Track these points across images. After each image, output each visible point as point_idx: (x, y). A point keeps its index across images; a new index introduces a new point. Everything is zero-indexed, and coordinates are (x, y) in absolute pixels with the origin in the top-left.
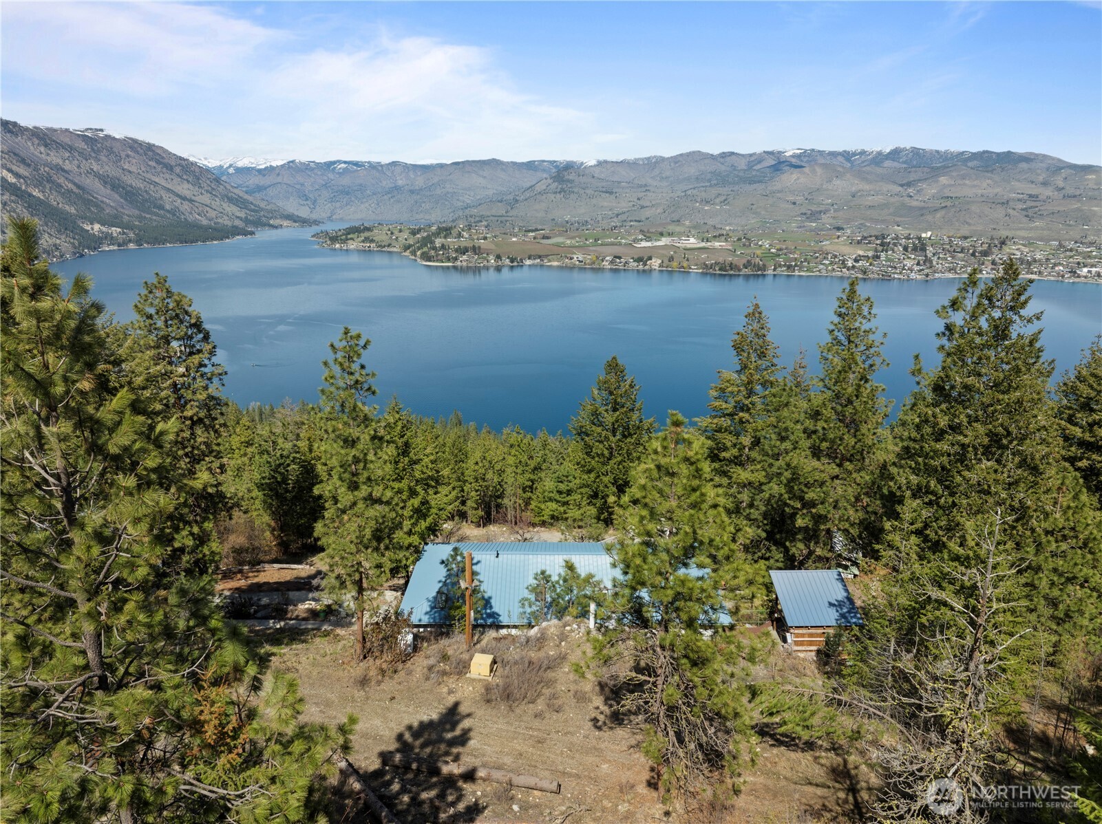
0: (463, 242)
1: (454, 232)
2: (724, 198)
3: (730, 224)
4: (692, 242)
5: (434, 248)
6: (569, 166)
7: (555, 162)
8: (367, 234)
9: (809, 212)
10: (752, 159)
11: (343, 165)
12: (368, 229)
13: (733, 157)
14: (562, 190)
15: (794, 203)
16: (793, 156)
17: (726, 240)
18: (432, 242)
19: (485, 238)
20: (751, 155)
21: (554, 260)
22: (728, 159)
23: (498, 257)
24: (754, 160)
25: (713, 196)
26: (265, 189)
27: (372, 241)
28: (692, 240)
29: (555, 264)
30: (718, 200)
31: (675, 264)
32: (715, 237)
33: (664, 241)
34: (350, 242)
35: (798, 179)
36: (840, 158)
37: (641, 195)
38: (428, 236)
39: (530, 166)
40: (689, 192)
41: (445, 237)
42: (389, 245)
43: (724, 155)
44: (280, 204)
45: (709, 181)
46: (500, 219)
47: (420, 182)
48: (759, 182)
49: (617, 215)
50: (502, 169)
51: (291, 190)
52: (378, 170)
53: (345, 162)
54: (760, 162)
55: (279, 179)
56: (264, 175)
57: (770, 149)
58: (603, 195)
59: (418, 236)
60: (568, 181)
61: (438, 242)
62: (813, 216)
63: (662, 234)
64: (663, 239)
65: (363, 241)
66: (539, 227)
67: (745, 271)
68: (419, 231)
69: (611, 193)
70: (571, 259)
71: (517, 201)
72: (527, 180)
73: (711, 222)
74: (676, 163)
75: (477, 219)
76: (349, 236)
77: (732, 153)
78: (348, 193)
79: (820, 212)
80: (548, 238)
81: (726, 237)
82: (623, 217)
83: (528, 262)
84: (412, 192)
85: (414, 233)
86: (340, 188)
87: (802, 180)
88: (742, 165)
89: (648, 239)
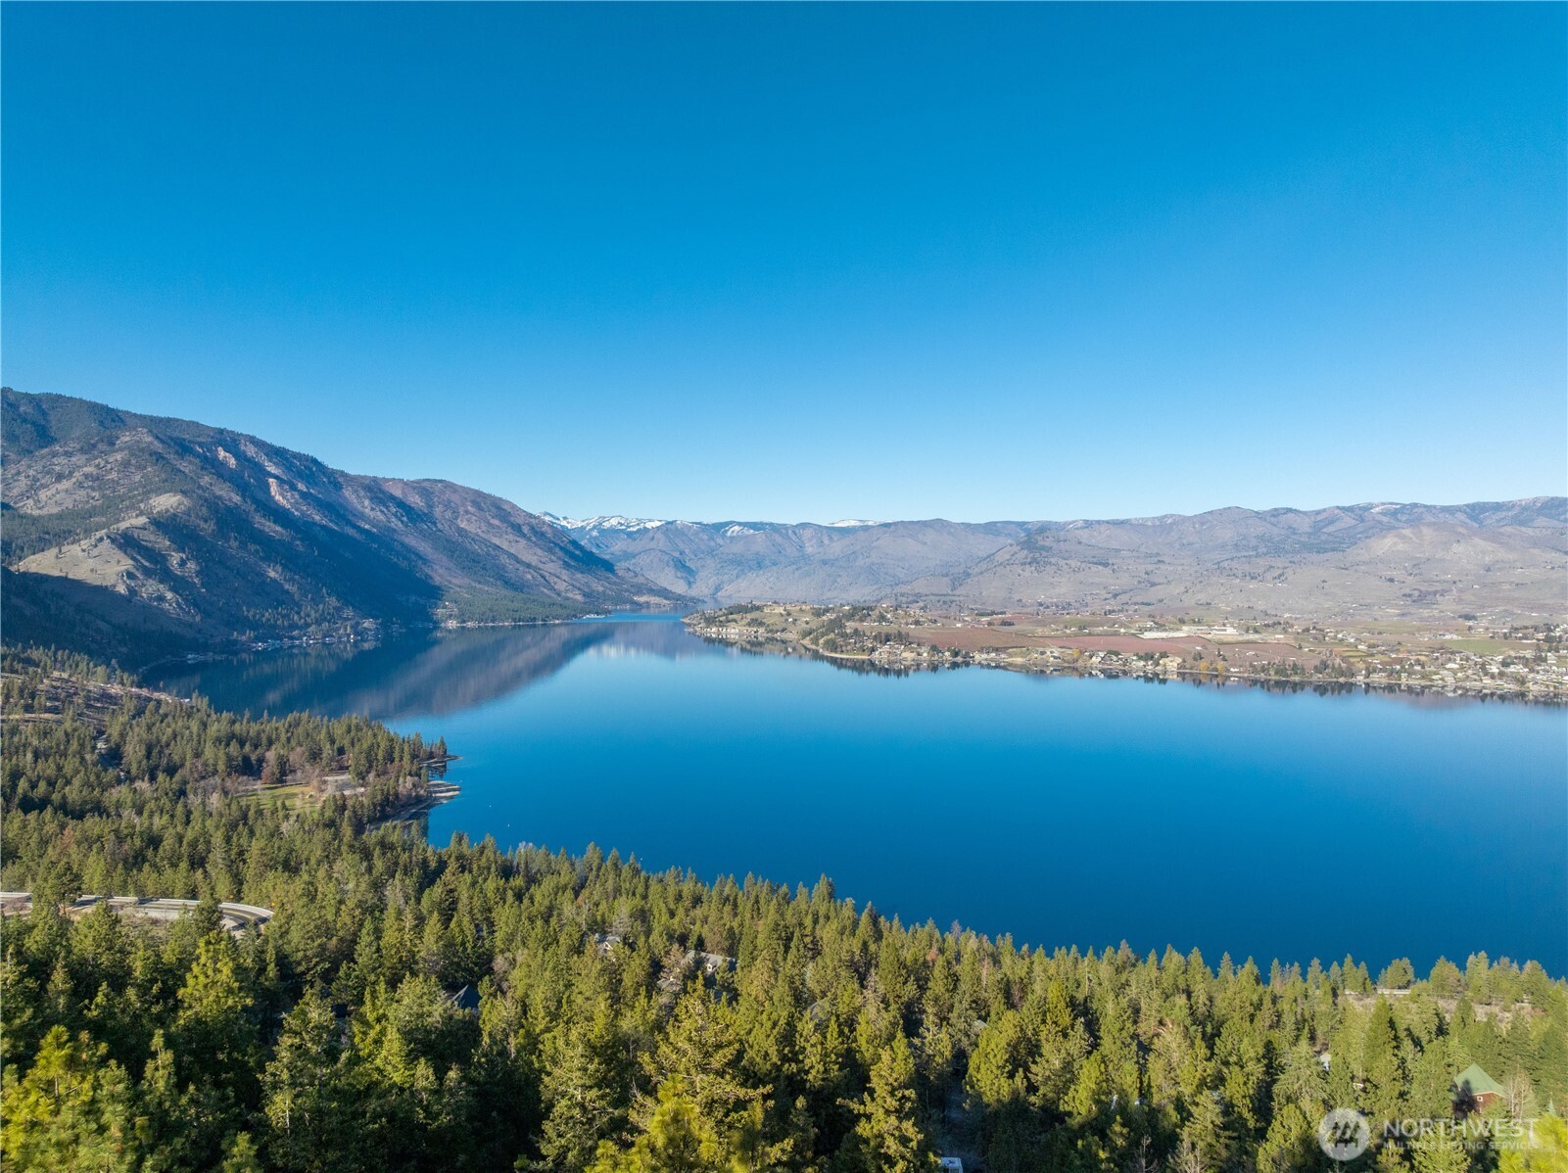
0: (885, 628)
1: (875, 614)
2: (1280, 572)
3: (1290, 610)
4: (1230, 633)
5: (844, 636)
6: (1044, 528)
7: (1025, 523)
8: (755, 615)
9: (1416, 593)
10: (1319, 518)
11: (737, 528)
12: (758, 608)
13: (1290, 515)
14: (1034, 561)
15: (1391, 580)
16: (1383, 514)
17: (1285, 631)
18: (842, 626)
19: (917, 623)
20: (1318, 513)
21: (1015, 655)
22: (1282, 518)
23: (934, 649)
24: (1322, 520)
25: (1261, 571)
26: (634, 557)
27: (761, 624)
28: (1230, 630)
29: (1019, 660)
30: (1269, 576)
31: (1203, 665)
32: (1265, 625)
33: (1185, 631)
34: (733, 624)
35: (1395, 544)
36: (1461, 516)
37: (1150, 568)
38: (838, 617)
39: (991, 529)
40: (1225, 564)
41: (862, 620)
42: (783, 630)
43: (1276, 513)
44: (651, 575)
45: (1255, 548)
46: (943, 599)
47: (836, 548)
48: (1333, 550)
49: (1115, 596)
50: (949, 533)
51: (666, 558)
52: (781, 534)
53: (739, 524)
54: (1332, 522)
55: (653, 544)
56: (635, 540)
57: (1347, 504)
58: (1094, 568)
59: (824, 618)
60: (1043, 548)
61: (850, 626)
62: (1422, 598)
63: (1182, 622)
64: (1185, 628)
65: (749, 624)
66: (997, 610)
67: (1317, 677)
68: (827, 610)
69: (1106, 565)
70: (1043, 653)
71: (968, 575)
72: (982, 546)
73: (1261, 605)
74: (1202, 524)
75: (911, 599)
76: (730, 617)
77: (1289, 510)
78: (740, 563)
79: (1435, 593)
80: (1010, 624)
81: (1285, 627)
82: (1124, 598)
83: (978, 657)
84: (825, 562)
85: (818, 613)
86: (730, 557)
87: (1400, 547)
88: (1305, 526)
89: (1160, 627)
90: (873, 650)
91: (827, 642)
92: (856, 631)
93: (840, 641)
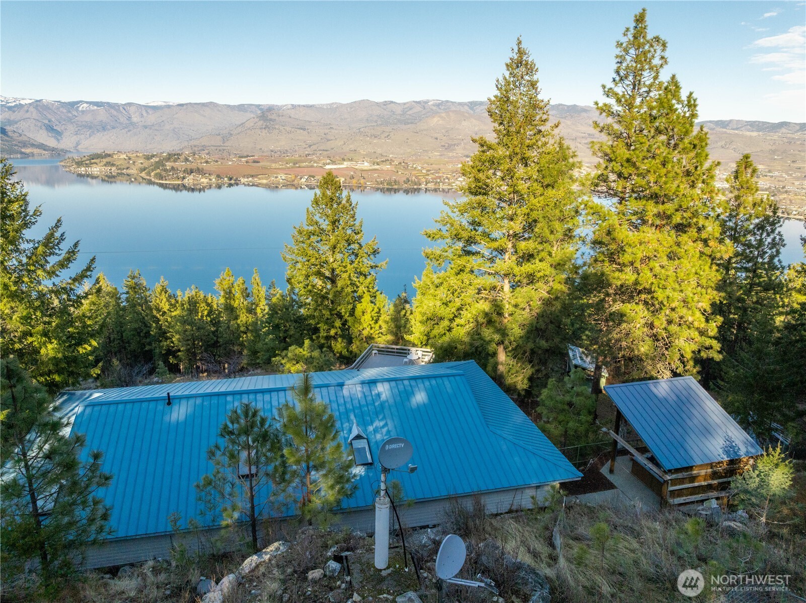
0: (189, 165)
1: (182, 158)
2: (387, 134)
3: (392, 153)
4: (366, 165)
5: (166, 170)
6: (270, 109)
7: (260, 105)
8: (108, 159)
9: (447, 145)
10: (406, 106)
11: (85, 105)
12: (109, 155)
13: (392, 105)
14: (266, 127)
15: (437, 139)
16: (434, 105)
17: (391, 164)
18: (164, 165)
19: (207, 162)
20: (405, 104)
21: (263, 179)
22: (389, 106)
23: (218, 176)
24: (408, 107)
25: (379, 133)
26: (16, 123)
27: (113, 165)
28: (366, 164)
29: (264, 181)
30: (383, 136)
31: (354, 181)
32: (383, 161)
33: (346, 164)
34: (94, 165)
35: (439, 121)
36: (466, 107)
37: (327, 131)
38: (160, 160)
39: (241, 108)
40: (362, 130)
41: (175, 161)
42: (127, 168)
43: (386, 103)
44: (31, 136)
45: (376, 122)
46: (219, 148)
47: (152, 118)
48: (412, 123)
49: (310, 146)
50: (219, 110)
51: (39, 124)
52: (116, 110)
53: (87, 103)
54: (411, 109)
55: (28, 115)
56: (14, 112)
57: (418, 100)
58: (298, 131)
59: (152, 160)
60: (271, 120)
61: (169, 165)
62: (449, 147)
63: (344, 160)
64: (345, 163)
65: (105, 165)
66: (250, 155)
67: (405, 186)
68: (153, 156)
69: (304, 129)
70: (276, 177)
71: (231, 134)
72: (239, 118)
73: (379, 151)
74: (351, 108)
75: (200, 148)
76: (93, 161)
77: (392, 102)
78: (90, 128)
79: (455, 145)
80: (258, 162)
81: (391, 161)
82: (314, 147)
83: (243, 180)
84: (146, 127)
85: (148, 158)
86: (84, 123)
87: (441, 122)
88: (399, 111)
89: (334, 163)
90: (184, 178)
91: (156, 175)
92: (173, 168)
93: (164, 173)
